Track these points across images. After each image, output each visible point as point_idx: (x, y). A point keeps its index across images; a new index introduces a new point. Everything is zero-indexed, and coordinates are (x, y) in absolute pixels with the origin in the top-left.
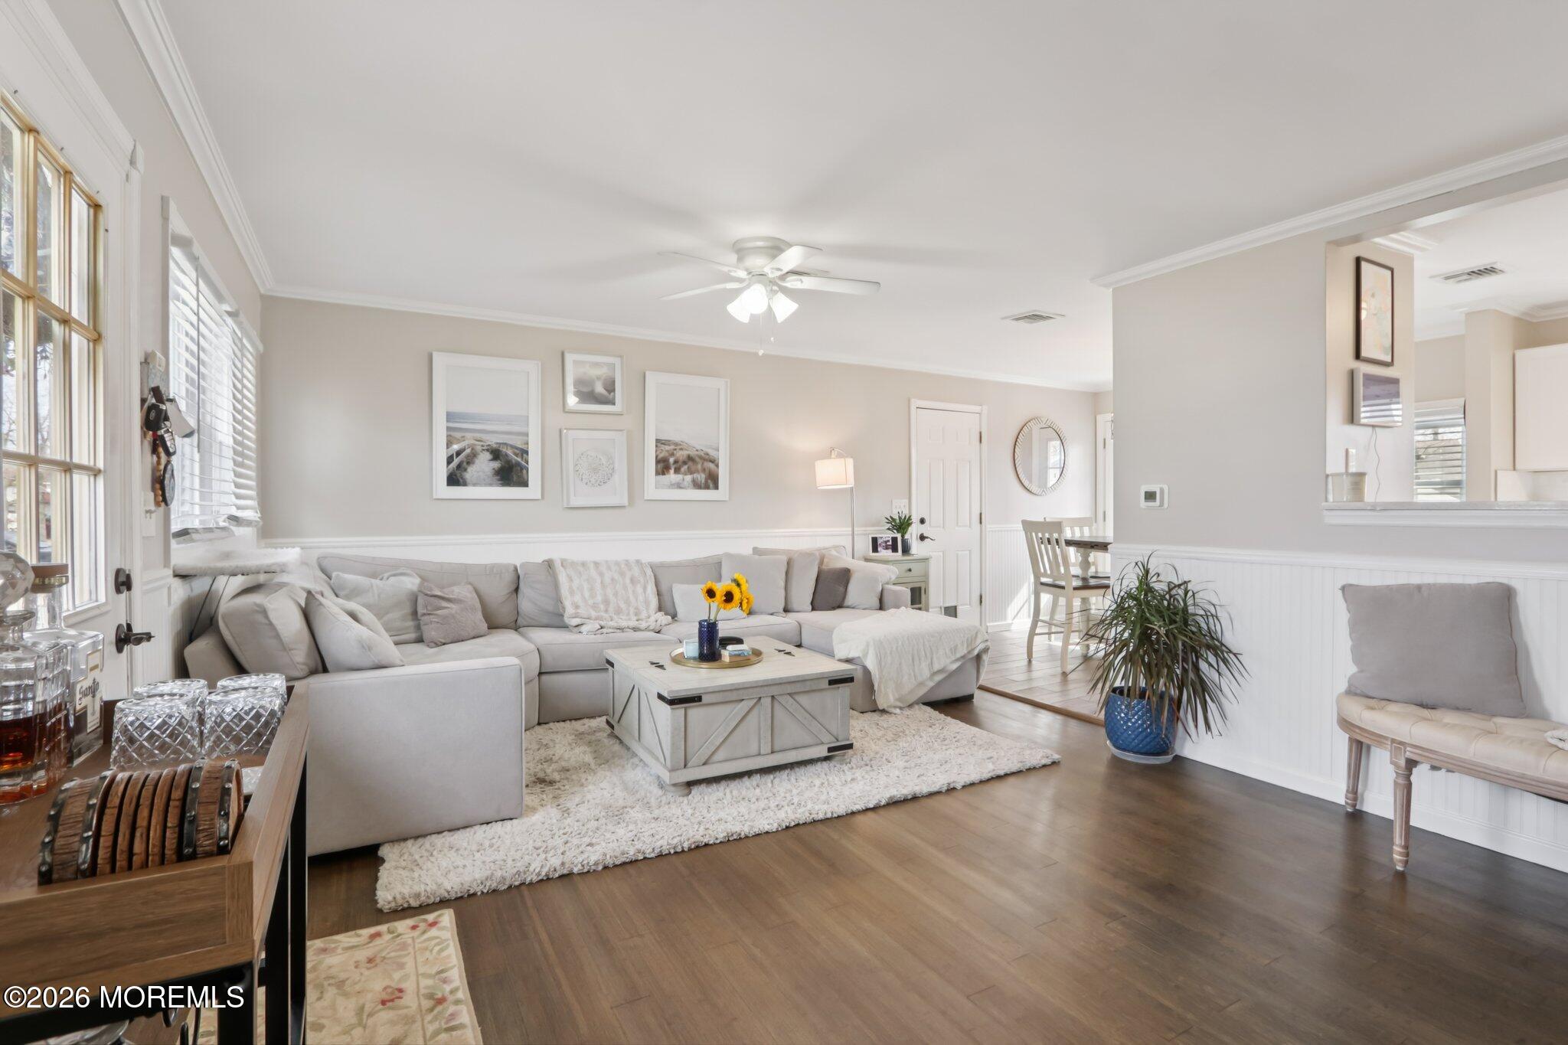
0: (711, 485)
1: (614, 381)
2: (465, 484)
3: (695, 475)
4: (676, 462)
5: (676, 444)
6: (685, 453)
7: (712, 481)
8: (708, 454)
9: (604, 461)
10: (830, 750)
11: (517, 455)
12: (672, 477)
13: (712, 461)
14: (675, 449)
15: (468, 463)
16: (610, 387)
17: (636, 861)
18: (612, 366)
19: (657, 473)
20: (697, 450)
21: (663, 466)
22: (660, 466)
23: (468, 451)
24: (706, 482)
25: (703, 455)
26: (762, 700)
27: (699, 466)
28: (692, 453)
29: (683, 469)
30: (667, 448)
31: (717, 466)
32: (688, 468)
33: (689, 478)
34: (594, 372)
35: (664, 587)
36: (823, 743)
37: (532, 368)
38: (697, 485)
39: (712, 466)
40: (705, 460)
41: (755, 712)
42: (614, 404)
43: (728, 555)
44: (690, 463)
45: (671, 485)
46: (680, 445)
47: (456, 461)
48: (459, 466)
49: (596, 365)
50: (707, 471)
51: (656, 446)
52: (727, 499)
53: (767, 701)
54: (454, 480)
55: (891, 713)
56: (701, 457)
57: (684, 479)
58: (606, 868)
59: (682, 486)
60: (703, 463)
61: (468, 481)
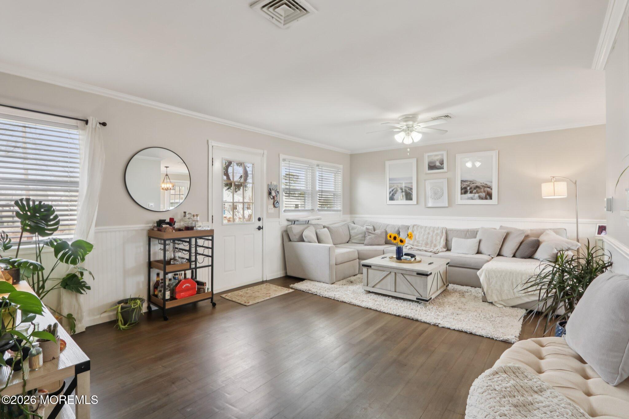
0: (488, 198)
1: (443, 160)
2: (394, 200)
3: (480, 194)
4: (470, 189)
5: (471, 182)
6: (475, 185)
7: (489, 196)
8: (487, 185)
9: (439, 190)
10: (417, 299)
11: (409, 190)
12: (469, 195)
13: (489, 187)
14: (470, 184)
15: (395, 193)
16: (442, 163)
17: (329, 298)
18: (442, 155)
19: (462, 194)
20: (481, 183)
21: (464, 191)
22: (463, 191)
23: (395, 190)
24: (486, 196)
25: (484, 185)
26: (392, 273)
27: (482, 190)
28: (478, 184)
29: (474, 192)
30: (466, 183)
31: (492, 189)
32: (477, 191)
33: (477, 195)
34: (435, 158)
35: (449, 239)
36: (415, 296)
37: (414, 161)
38: (481, 198)
39: (489, 189)
40: (485, 187)
41: (389, 276)
42: (443, 169)
43: (482, 228)
44: (478, 189)
45: (468, 198)
46: (473, 182)
47: (392, 193)
48: (393, 195)
49: (436, 155)
50: (486, 192)
51: (461, 183)
52: (497, 204)
53: (393, 274)
54: (392, 199)
55: (494, 305)
56: (483, 186)
57: (474, 196)
58: (323, 297)
59: (473, 198)
60: (484, 189)
61: (395, 199)
